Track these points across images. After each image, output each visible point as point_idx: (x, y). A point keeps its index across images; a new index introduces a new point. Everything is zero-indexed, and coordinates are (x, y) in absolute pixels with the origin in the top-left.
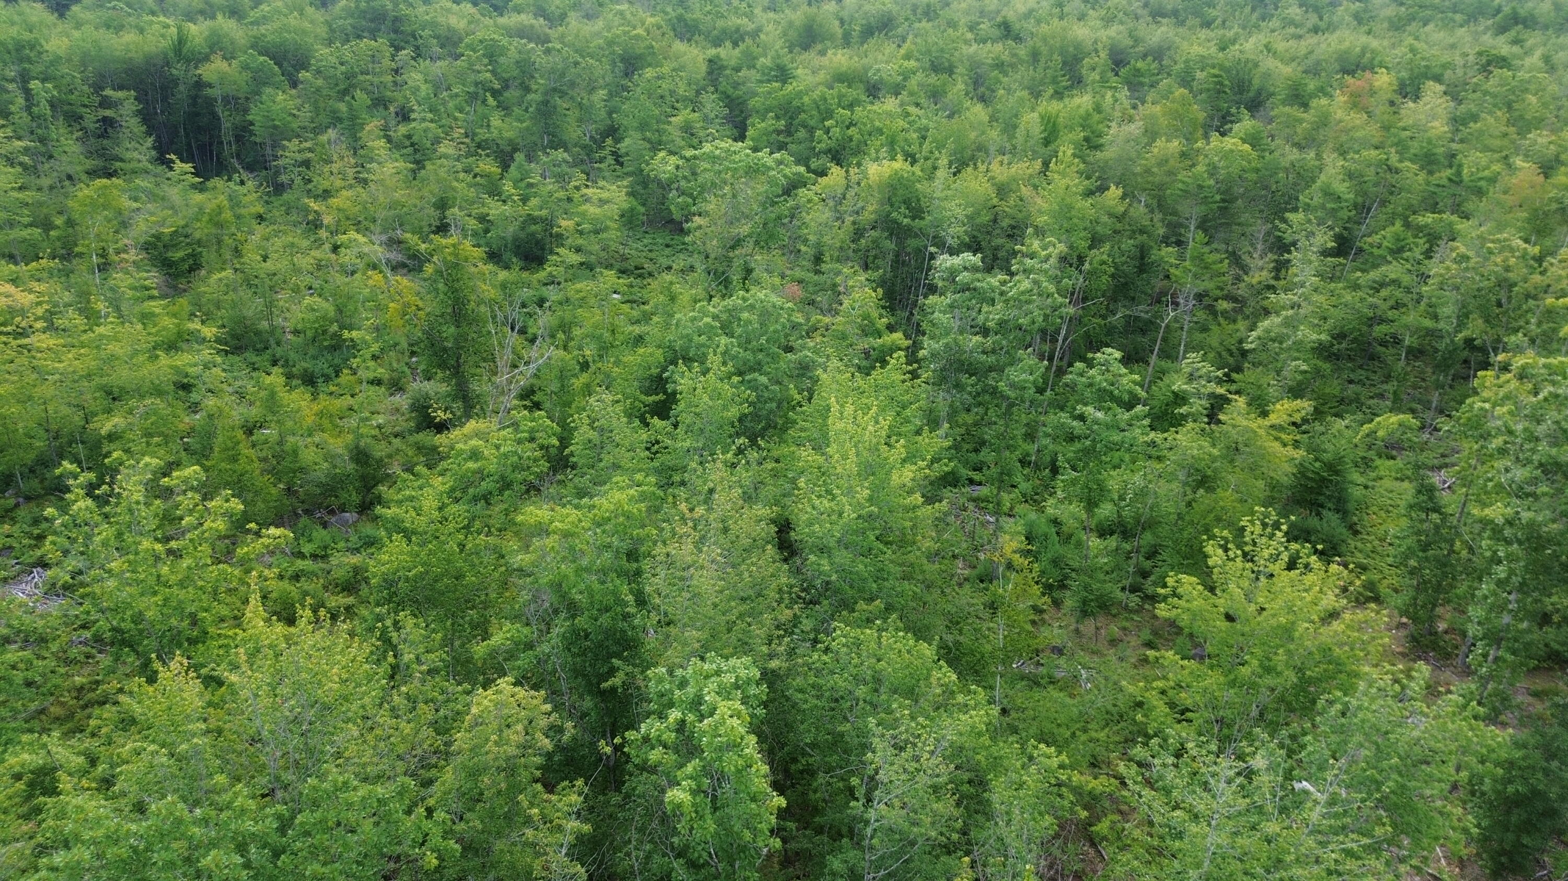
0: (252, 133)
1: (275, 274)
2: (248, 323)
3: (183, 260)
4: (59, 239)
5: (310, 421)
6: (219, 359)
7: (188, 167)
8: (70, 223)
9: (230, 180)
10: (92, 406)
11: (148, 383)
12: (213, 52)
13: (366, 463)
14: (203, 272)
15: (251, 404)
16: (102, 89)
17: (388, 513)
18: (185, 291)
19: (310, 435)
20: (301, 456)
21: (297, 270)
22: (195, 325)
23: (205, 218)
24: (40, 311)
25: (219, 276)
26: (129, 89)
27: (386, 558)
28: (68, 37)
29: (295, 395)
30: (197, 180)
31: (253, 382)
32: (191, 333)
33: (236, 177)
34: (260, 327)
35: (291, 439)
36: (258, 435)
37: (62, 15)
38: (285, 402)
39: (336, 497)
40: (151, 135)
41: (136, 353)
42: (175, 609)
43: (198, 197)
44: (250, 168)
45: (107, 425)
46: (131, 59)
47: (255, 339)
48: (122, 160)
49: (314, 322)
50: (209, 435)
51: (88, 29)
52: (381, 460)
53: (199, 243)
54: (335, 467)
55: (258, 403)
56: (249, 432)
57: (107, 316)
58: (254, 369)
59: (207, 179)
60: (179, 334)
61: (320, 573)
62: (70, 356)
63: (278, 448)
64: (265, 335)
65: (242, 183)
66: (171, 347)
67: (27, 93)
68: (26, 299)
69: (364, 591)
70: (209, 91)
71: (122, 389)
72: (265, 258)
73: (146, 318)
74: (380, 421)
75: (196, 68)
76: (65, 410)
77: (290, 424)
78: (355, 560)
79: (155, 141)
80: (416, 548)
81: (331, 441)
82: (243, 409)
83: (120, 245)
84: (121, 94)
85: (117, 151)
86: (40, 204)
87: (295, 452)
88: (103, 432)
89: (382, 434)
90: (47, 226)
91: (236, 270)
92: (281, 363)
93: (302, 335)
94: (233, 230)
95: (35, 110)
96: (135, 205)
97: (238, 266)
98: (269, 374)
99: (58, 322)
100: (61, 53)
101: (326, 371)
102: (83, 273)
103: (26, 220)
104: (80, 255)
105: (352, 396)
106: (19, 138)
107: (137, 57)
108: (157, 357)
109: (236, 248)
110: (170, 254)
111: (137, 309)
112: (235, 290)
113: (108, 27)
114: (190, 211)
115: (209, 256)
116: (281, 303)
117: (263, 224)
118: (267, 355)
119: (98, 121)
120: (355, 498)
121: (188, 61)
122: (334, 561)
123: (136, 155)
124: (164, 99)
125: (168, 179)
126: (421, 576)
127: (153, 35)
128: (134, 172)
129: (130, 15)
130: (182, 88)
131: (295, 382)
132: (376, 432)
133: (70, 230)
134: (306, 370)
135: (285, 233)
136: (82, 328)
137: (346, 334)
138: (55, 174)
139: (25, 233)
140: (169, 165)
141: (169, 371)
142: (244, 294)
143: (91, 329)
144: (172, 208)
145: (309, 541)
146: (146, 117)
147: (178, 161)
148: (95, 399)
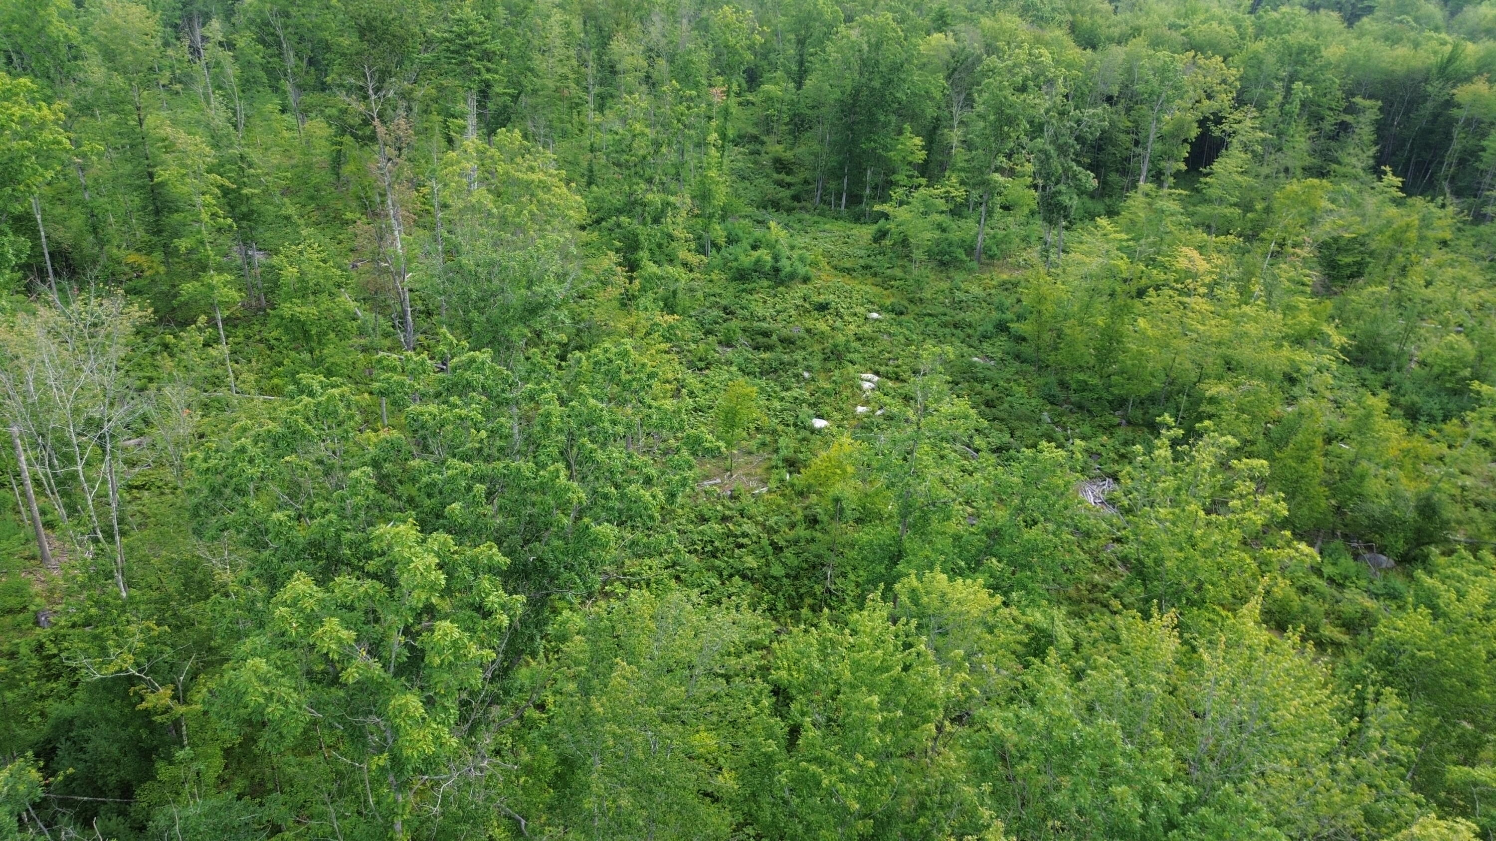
0: (1479, 159)
1: (1430, 302)
2: (1379, 340)
3: (1348, 265)
4: (1252, 221)
5: (1392, 453)
6: (1334, 366)
7: (1397, 181)
8: (1268, 210)
9: (1432, 200)
10: (1210, 369)
11: (1262, 367)
12: (1479, 72)
13: (1429, 518)
14: (1361, 281)
15: (1343, 416)
16: (1353, 95)
17: (1428, 581)
18: (1336, 293)
19: (1385, 468)
20: (1366, 483)
21: (1455, 304)
22: (1328, 329)
23: (1389, 233)
24: (1207, 280)
25: (1374, 289)
26: (1377, 99)
27: (1400, 624)
28: (1346, 45)
29: (1389, 424)
30: (1401, 194)
31: (1355, 397)
32: (1321, 333)
33: (1440, 200)
34: (1389, 348)
35: (1364, 463)
36: (1335, 447)
37: (1350, 25)
38: (1377, 427)
39: (1381, 536)
40: (1377, 144)
41: (1265, 337)
42: (1190, 570)
43: (1392, 211)
44: (1458, 193)
45: (1213, 389)
46: (1393, 71)
47: (1379, 357)
48: (1339, 163)
49: (1447, 360)
50: (1291, 430)
51: (1367, 40)
52: (1448, 522)
53: (1371, 254)
54: (1395, 508)
55: (1350, 419)
56: (1329, 440)
57: (1259, 297)
58: (1363, 385)
59: (1410, 195)
60: (1310, 332)
61: (1328, 598)
62: (1213, 322)
63: (1347, 466)
64: (1390, 357)
65: (1443, 206)
66: (1298, 341)
67: (1288, 91)
68: (1202, 265)
69: (1364, 637)
70: (1455, 112)
71: (1239, 363)
72: (1428, 284)
73: (1289, 309)
74: (1468, 483)
75: (1454, 87)
76: (1188, 365)
77: (1370, 449)
78: (1370, 604)
79: (1378, 151)
80: (1438, 632)
81: (1404, 481)
82: (1333, 418)
83: (1300, 239)
84: (1368, 103)
85: (1339, 154)
86: (1252, 188)
87: (1362, 477)
88: (1207, 394)
89: (1463, 497)
90: (1247, 207)
91: (1393, 288)
92: (1391, 388)
93: (1427, 369)
94: (1411, 249)
95: (1287, 107)
96: (1331, 206)
97: (1397, 285)
98: (1374, 394)
99: (1218, 291)
100: (1333, 60)
101: (1434, 412)
102: (1257, 256)
103: (1234, 200)
104: (1262, 240)
105: (1450, 447)
106: (1262, 130)
107: (1400, 69)
108: (1282, 346)
109: (1405, 267)
110: (1339, 257)
111: (1286, 299)
112: (1383, 306)
113: (1387, 39)
114: (1378, 223)
115: (1374, 267)
116: (1422, 331)
117: (1444, 249)
118: (1382, 377)
119: (1336, 124)
120: (1401, 546)
121: (1448, 80)
122: (1348, 594)
123: (1354, 161)
124: (1407, 112)
125: (1373, 188)
126: (1428, 662)
127: (1426, 51)
128: (1345, 176)
129: (1412, 28)
130: (1429, 105)
131: (1397, 411)
132: (1457, 492)
133: (1264, 216)
134: (1413, 404)
135: (1462, 264)
136: (1233, 302)
137: (1475, 385)
138: (1277, 165)
139: (1228, 211)
140: (1379, 174)
141: (1285, 361)
142: (1391, 312)
143: (1239, 306)
144: (1363, 216)
145: (1334, 564)
146: (1381, 128)
147: (1390, 174)
148: (1214, 364)
